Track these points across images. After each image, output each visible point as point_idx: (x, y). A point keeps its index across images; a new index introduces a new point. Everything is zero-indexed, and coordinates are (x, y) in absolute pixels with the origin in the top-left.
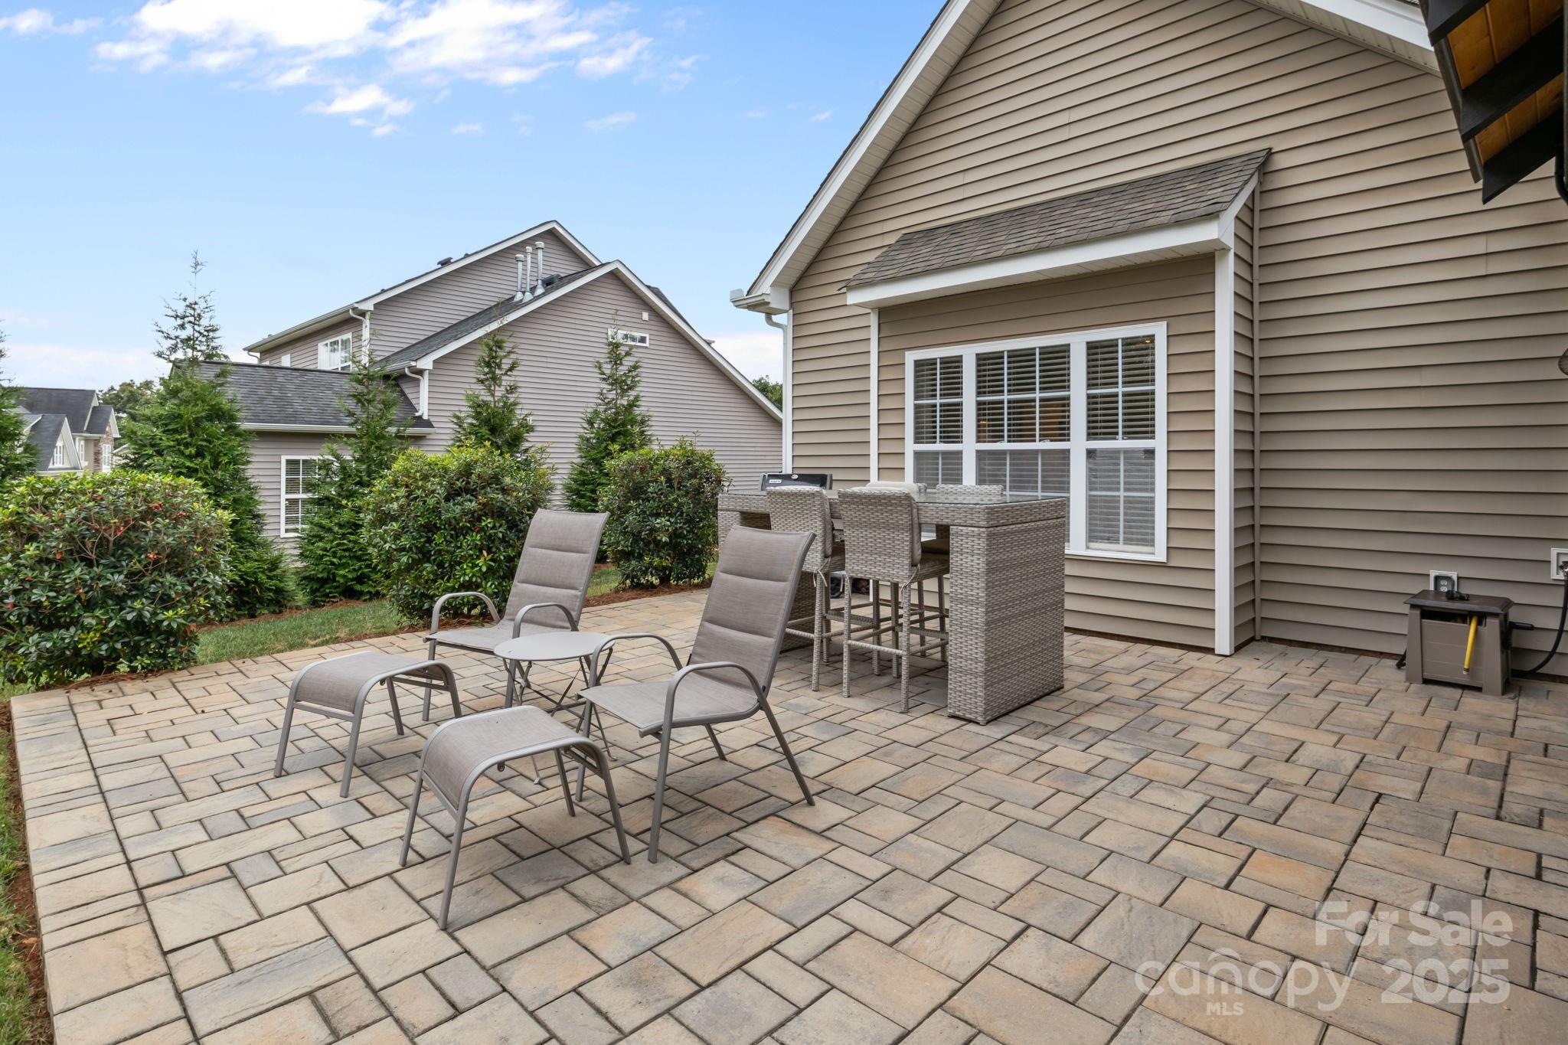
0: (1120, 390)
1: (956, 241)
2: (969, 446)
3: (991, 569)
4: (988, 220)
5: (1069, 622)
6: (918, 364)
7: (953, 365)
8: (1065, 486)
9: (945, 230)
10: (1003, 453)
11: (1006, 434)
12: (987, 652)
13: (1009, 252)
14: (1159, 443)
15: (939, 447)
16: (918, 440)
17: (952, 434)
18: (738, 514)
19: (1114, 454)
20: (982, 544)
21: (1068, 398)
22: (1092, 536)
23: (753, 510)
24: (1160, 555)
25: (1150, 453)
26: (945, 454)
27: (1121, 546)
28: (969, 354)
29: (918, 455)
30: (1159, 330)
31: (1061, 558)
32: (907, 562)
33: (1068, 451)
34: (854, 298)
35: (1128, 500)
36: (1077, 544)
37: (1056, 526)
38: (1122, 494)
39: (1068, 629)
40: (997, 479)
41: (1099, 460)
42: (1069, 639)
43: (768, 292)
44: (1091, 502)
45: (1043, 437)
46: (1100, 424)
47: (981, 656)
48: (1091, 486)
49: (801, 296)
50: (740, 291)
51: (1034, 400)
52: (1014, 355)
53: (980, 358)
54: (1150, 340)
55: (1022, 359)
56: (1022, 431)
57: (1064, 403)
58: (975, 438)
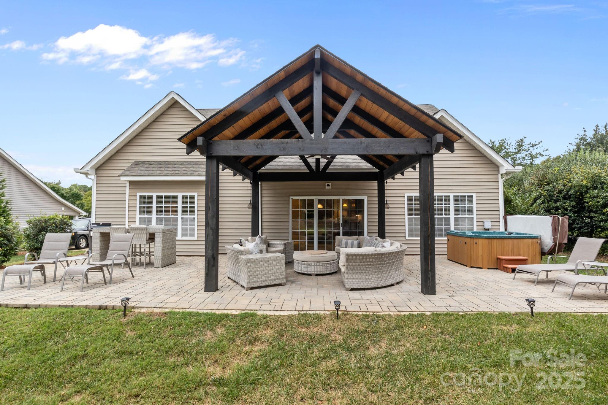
0: (188, 205)
1: (151, 167)
2: (154, 216)
3: (163, 240)
4: (159, 163)
5: (177, 254)
6: (140, 196)
7: (150, 197)
8: (177, 225)
9: (148, 162)
10: (162, 218)
11: (163, 213)
12: (162, 255)
13: (165, 175)
14: (196, 216)
15: (146, 216)
16: (140, 214)
17: (150, 213)
18: (99, 233)
19: (187, 219)
20: (161, 236)
21: (178, 206)
22: (182, 236)
23: (104, 232)
24: (196, 239)
25: (194, 218)
26: (148, 218)
27: (188, 237)
28: (154, 195)
29: (140, 218)
30: (196, 194)
31: (176, 241)
32: (146, 240)
33: (178, 217)
34: (122, 178)
35: (190, 228)
36: (179, 237)
37: (175, 233)
38: (188, 227)
39: (177, 256)
40: (161, 224)
41: (184, 220)
42: (177, 257)
43: (89, 170)
44: (182, 228)
45: (172, 214)
46: (184, 212)
47: (161, 256)
48: (182, 225)
49: (98, 172)
50: (78, 169)
51: (170, 206)
52: (165, 196)
53: (157, 196)
54: (194, 196)
55: (167, 197)
56: (167, 213)
57: (177, 207)
58: (156, 214)
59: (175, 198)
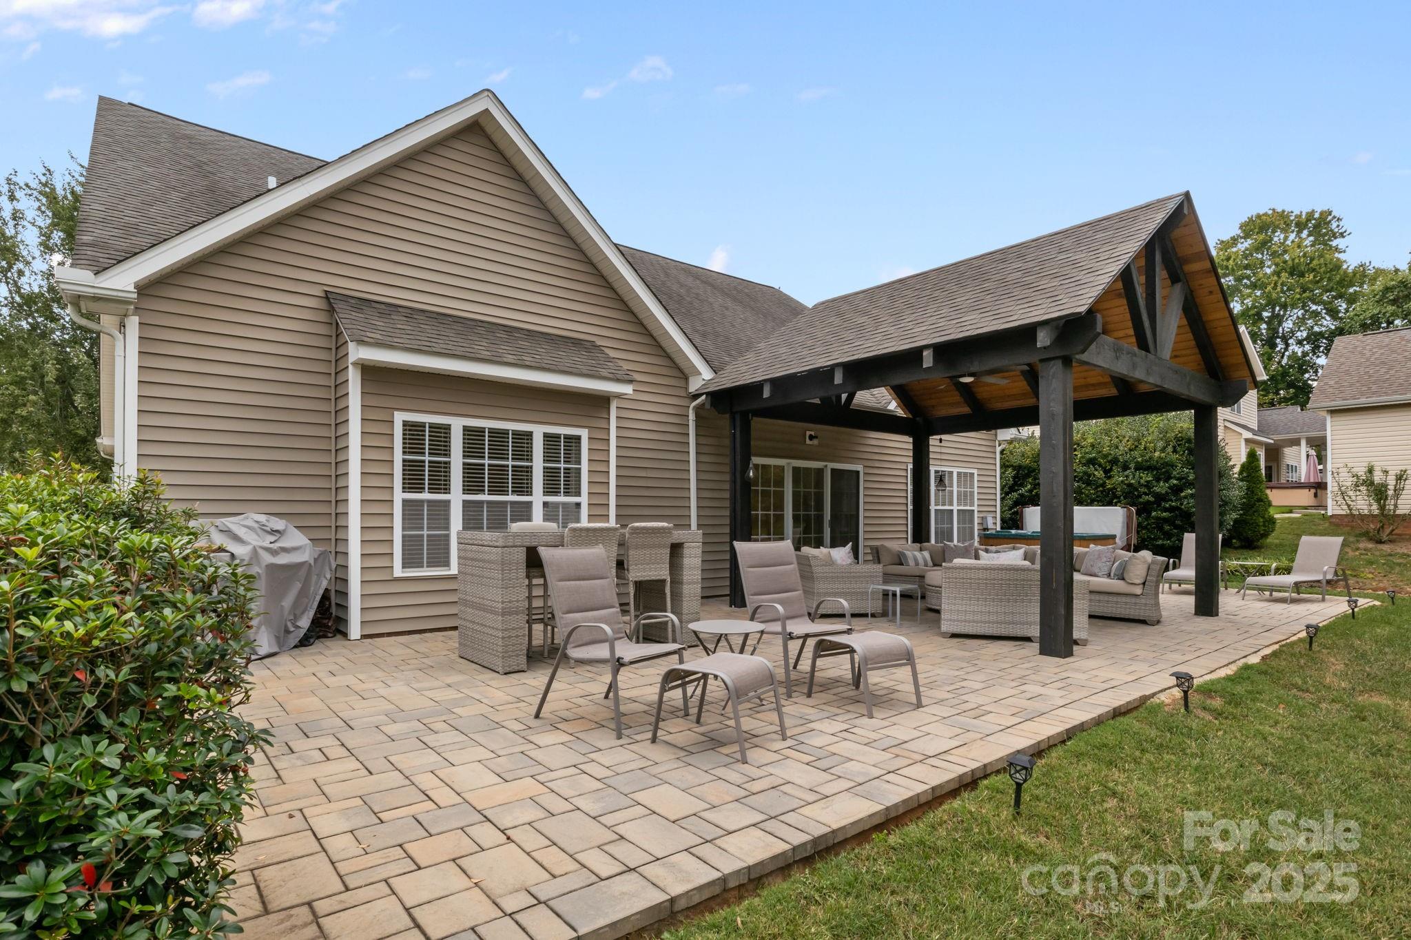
0: (562, 466)
1: (427, 328)
2: (456, 496)
4: (426, 315)
6: (406, 424)
7: (441, 431)
10: (483, 503)
11: (486, 488)
14: (584, 499)
15: (429, 496)
16: (406, 489)
17: (441, 486)
19: (556, 505)
21: (531, 467)
25: (578, 505)
26: (434, 503)
28: (456, 424)
29: (406, 503)
30: (584, 434)
33: (531, 502)
41: (549, 508)
45: (514, 492)
46: (550, 487)
51: (508, 466)
52: (493, 432)
53: (466, 429)
54: (578, 438)
55: (499, 436)
56: (498, 488)
57: (529, 470)
58: (461, 491)
59: (524, 439)
